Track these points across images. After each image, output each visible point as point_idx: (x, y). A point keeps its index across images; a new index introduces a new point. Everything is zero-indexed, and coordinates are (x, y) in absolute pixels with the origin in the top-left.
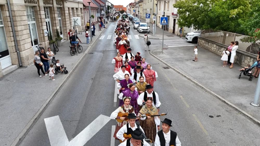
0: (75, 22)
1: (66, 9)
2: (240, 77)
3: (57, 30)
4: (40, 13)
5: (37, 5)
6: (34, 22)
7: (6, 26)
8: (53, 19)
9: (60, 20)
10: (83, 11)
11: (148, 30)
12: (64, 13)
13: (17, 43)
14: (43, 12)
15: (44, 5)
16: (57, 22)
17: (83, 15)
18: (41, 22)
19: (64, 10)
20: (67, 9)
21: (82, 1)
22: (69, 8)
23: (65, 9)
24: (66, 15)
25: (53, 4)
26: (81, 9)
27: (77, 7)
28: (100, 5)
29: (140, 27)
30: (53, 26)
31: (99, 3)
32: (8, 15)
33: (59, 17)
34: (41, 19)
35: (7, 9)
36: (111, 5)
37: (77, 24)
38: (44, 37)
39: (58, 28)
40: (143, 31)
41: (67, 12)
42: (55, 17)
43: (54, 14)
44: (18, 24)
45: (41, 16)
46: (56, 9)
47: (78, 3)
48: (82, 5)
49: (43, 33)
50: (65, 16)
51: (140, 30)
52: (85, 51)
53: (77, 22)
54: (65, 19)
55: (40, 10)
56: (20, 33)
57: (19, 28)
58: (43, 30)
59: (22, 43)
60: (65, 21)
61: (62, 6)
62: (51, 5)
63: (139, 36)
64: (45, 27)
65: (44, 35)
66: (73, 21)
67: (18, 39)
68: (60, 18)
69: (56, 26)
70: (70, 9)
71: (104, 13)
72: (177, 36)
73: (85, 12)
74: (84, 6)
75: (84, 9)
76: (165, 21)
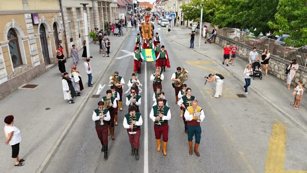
0: (121, 17)
1: (111, 8)
2: (206, 43)
3: (107, 22)
5: (100, 7)
6: (99, 17)
7: (92, 18)
8: (105, 15)
12: (109, 11)
15: (102, 7)
17: (117, 13)
18: (102, 17)
19: (109, 9)
21: (117, 2)
22: (112, 8)
25: (105, 5)
26: (116, 7)
27: (114, 6)
28: (128, 4)
29: (163, 22)
31: (128, 2)
32: (93, 12)
33: (107, 14)
34: (102, 15)
35: (93, 10)
36: (137, 3)
38: (102, 25)
41: (111, 10)
43: (106, 11)
44: (97, 17)
45: (101, 13)
46: (106, 8)
47: (115, 3)
48: (117, 5)
49: (102, 23)
50: (110, 13)
51: (162, 24)
52: (126, 35)
54: (110, 15)
55: (101, 10)
56: (97, 22)
57: (97, 19)
58: (102, 21)
60: (110, 17)
61: (108, 7)
63: (161, 29)
67: (96, 25)
71: (133, 11)
72: (189, 28)
73: (119, 10)
74: (118, 5)
75: (118, 8)
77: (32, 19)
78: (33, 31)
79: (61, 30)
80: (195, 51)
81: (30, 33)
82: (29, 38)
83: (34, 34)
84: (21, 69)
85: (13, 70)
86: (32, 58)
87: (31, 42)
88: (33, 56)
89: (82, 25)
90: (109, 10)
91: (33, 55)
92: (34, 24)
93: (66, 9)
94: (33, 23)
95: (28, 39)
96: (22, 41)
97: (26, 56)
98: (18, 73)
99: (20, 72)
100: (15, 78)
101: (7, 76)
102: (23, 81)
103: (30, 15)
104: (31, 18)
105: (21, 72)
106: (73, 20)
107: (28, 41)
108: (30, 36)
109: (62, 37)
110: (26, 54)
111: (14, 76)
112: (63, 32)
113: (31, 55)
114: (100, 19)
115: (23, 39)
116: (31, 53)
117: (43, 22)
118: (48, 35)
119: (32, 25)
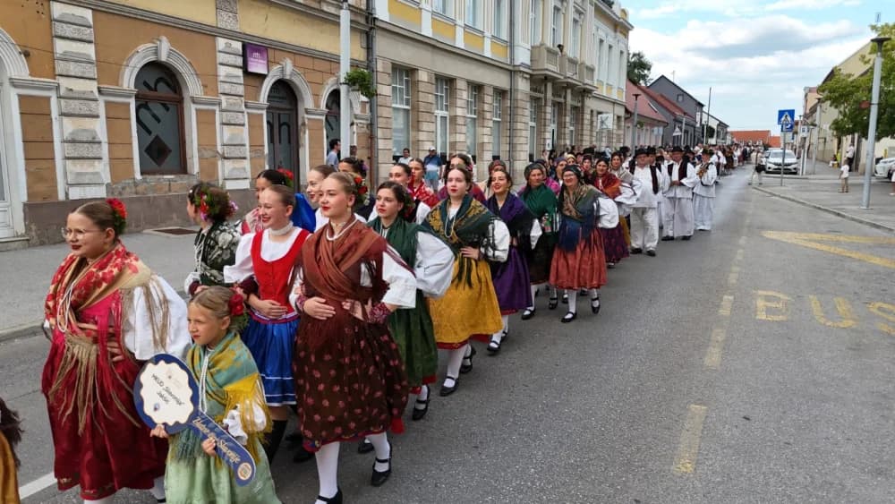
0: (602, 122)
1: (587, 111)
4: (545, 109)
5: (542, 96)
6: (533, 124)
7: (504, 121)
8: (561, 125)
9: (572, 131)
10: (623, 124)
11: (793, 166)
12: (583, 119)
13: (512, 146)
14: (549, 109)
15: (552, 98)
16: (567, 131)
17: (621, 132)
18: (545, 125)
20: (589, 112)
21: (624, 101)
22: (592, 111)
23: (585, 112)
24: (586, 122)
25: (565, 98)
26: (619, 117)
27: (610, 112)
28: (672, 118)
30: (559, 138)
31: (673, 114)
32: (509, 105)
33: (572, 125)
34: (545, 119)
35: (509, 97)
36: (718, 125)
37: (605, 127)
39: (568, 142)
40: (776, 167)
41: (587, 116)
42: (565, 123)
43: (565, 116)
44: (519, 118)
45: (545, 116)
46: (569, 108)
47: (614, 103)
48: (623, 110)
49: (544, 145)
50: (582, 124)
51: (769, 165)
53: (606, 122)
54: (582, 130)
55: (545, 105)
56: (519, 134)
57: (519, 126)
58: (545, 139)
59: (519, 148)
60: (582, 135)
61: (579, 105)
62: (562, 100)
64: (548, 135)
65: (544, 148)
66: (599, 121)
67: (515, 142)
68: (572, 128)
69: (565, 139)
70: (595, 113)
73: (629, 127)
74: (627, 111)
75: (626, 119)
76: (789, 118)
77: (244, 56)
78: (240, 90)
79: (356, 118)
80: (839, 215)
81: (226, 92)
82: (220, 104)
83: (243, 98)
84: (169, 180)
85: (138, 176)
86: (220, 163)
87: (227, 117)
88: (225, 158)
89: (455, 129)
90: (583, 116)
91: (226, 155)
92: (247, 73)
93: (390, 65)
94: (245, 67)
95: (216, 108)
96: (193, 107)
97: (199, 151)
98: (154, 189)
99: (167, 189)
100: (139, 199)
101: (108, 185)
102: (172, 219)
103: (238, 46)
104: (241, 53)
105: (170, 190)
106: (418, 105)
107: (217, 112)
108: (223, 98)
109: (358, 137)
110: (199, 145)
111: (136, 193)
112: (368, 125)
113: (218, 152)
114: (539, 130)
115: (194, 102)
116: (219, 149)
117: (288, 77)
118: (303, 118)
119: (240, 72)
